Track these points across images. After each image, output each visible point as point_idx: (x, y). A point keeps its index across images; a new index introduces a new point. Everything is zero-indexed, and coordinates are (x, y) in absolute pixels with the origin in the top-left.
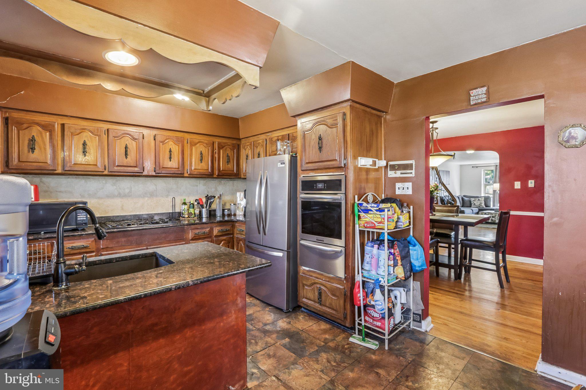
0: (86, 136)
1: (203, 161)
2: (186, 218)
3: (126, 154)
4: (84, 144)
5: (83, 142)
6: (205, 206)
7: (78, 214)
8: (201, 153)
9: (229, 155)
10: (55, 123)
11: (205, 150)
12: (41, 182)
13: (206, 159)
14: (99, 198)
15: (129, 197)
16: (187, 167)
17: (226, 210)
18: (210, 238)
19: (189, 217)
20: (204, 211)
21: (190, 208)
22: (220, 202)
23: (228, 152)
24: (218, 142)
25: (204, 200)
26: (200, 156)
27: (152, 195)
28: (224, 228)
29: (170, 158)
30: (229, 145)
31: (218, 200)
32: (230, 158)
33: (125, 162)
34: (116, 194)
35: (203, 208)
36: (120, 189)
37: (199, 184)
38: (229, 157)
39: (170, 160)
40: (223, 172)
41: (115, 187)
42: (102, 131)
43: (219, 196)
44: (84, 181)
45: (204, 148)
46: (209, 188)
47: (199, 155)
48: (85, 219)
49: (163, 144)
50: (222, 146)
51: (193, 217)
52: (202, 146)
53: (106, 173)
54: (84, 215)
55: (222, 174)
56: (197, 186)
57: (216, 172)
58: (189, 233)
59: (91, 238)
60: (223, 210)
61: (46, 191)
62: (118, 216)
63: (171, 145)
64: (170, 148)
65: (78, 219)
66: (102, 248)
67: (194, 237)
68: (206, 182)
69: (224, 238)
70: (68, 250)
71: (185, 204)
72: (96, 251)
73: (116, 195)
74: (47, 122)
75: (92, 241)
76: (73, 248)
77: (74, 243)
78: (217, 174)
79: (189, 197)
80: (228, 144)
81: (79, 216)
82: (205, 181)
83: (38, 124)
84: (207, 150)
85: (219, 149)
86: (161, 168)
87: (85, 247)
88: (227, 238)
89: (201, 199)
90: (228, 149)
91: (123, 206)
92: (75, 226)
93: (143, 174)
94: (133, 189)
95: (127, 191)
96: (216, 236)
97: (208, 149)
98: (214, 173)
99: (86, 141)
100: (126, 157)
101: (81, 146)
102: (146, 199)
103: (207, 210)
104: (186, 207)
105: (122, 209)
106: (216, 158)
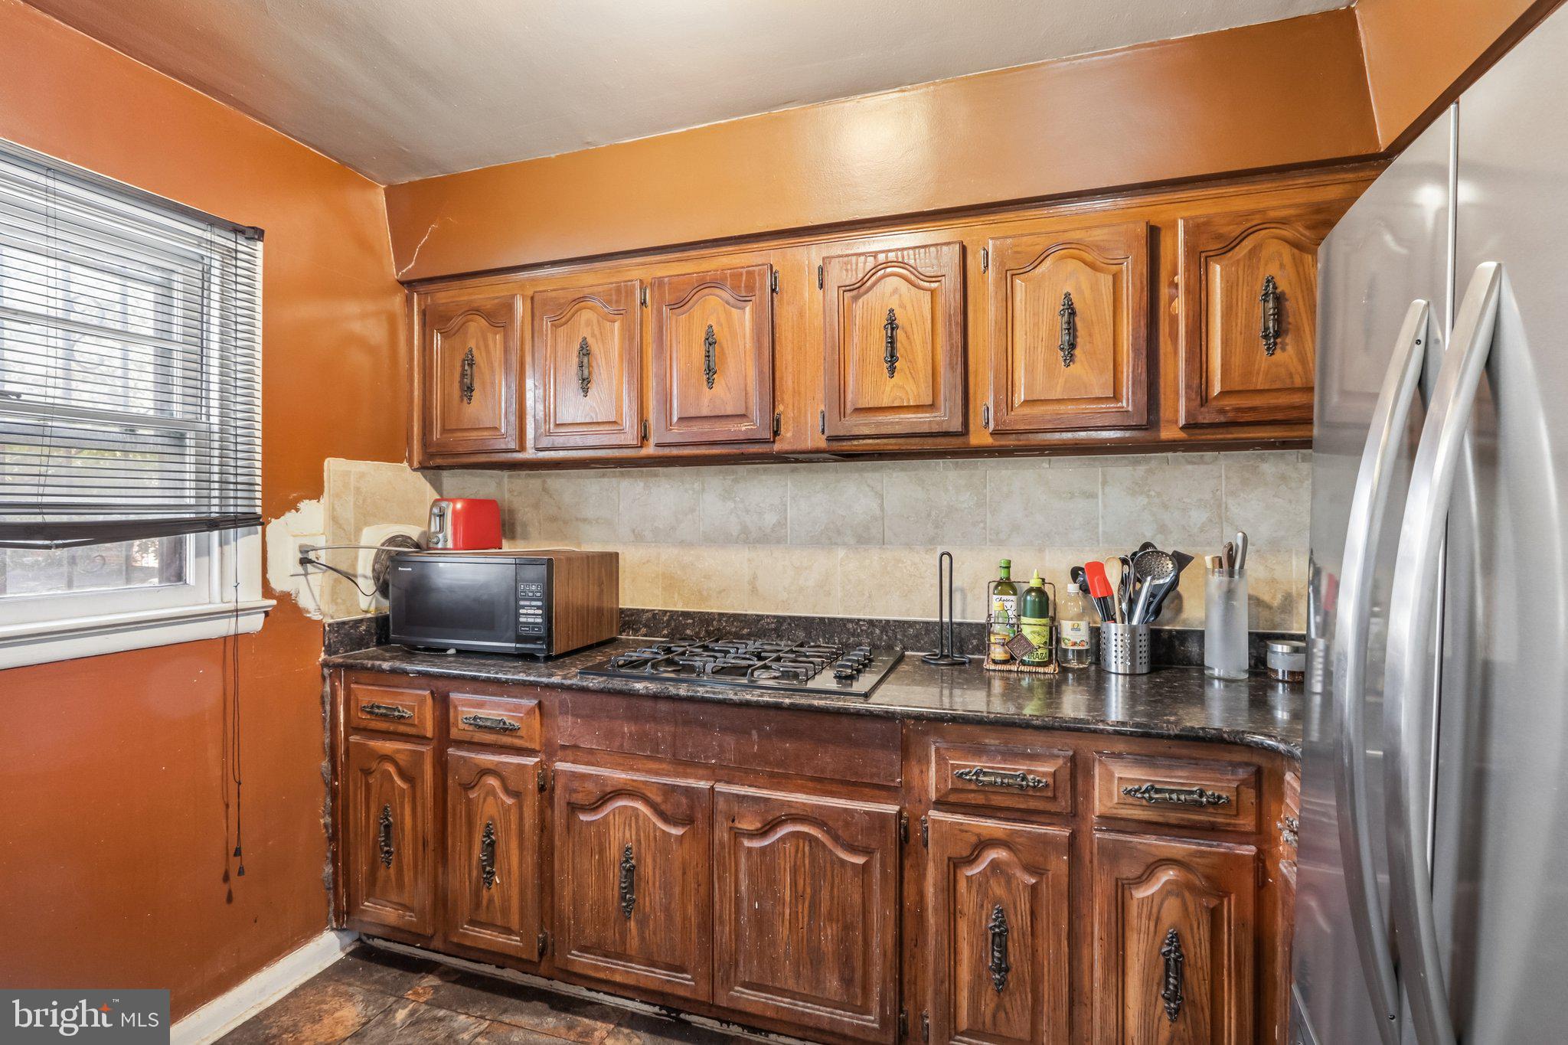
0: (588, 323)
1: (1077, 352)
2: (995, 662)
3: (710, 371)
4: (585, 351)
5: (577, 347)
6: (1120, 606)
7: (522, 603)
8: (1070, 311)
9: (1283, 286)
10: (513, 296)
11: (1095, 287)
12: (545, 490)
13: (1102, 338)
14: (683, 543)
15: (778, 542)
16: (985, 398)
17: (1281, 648)
18: (1067, 826)
19: (1011, 660)
20: (1116, 634)
21: (1025, 615)
22: (1230, 594)
23: (1273, 270)
24: (1186, 220)
25: (1114, 574)
26: (1061, 322)
27: (865, 538)
28: (1178, 779)
29: (892, 358)
30: (1283, 222)
31: (1217, 581)
32: (1290, 305)
33: (710, 400)
34: (735, 530)
35: (1109, 617)
36: (747, 511)
37: (1104, 483)
38: (1279, 299)
39: (892, 370)
40: (1230, 402)
41: (730, 505)
42: (633, 293)
43: (1221, 552)
44: (642, 484)
45: (1084, 275)
46: (1165, 507)
47: (1052, 322)
48: (539, 620)
49: (856, 298)
50: (1219, 237)
51: (1039, 664)
52: (1073, 264)
53: (650, 450)
54: (538, 608)
55: (1222, 419)
56: (1092, 496)
57: (1177, 408)
58: (925, 760)
59: (528, 696)
60: (1260, 642)
61: (553, 519)
62: (735, 617)
63: (895, 291)
64: (891, 311)
65: (522, 620)
66: (563, 747)
67: (954, 790)
68: (1150, 471)
69: (1179, 847)
70: (466, 727)
71: (1006, 585)
72: (545, 752)
73: (735, 534)
74: (496, 301)
75: (530, 712)
76: (478, 725)
77: (480, 705)
78: (1182, 422)
79: (1041, 550)
80: (1272, 214)
81: (523, 607)
82: (1141, 469)
83: (477, 311)
84: (1106, 281)
85: (1199, 260)
86: (849, 408)
87: (507, 729)
88: (1202, 854)
89: (1097, 568)
90: (1273, 247)
91: (755, 577)
92: (513, 645)
93: (777, 447)
94: (790, 513)
95: (770, 519)
96: (1110, 822)
97: (1116, 278)
98: (1165, 413)
99: (590, 340)
100: (710, 383)
101: (575, 360)
102: (841, 553)
103: (1133, 631)
104: (1011, 602)
105: (754, 590)
106: (1174, 320)
